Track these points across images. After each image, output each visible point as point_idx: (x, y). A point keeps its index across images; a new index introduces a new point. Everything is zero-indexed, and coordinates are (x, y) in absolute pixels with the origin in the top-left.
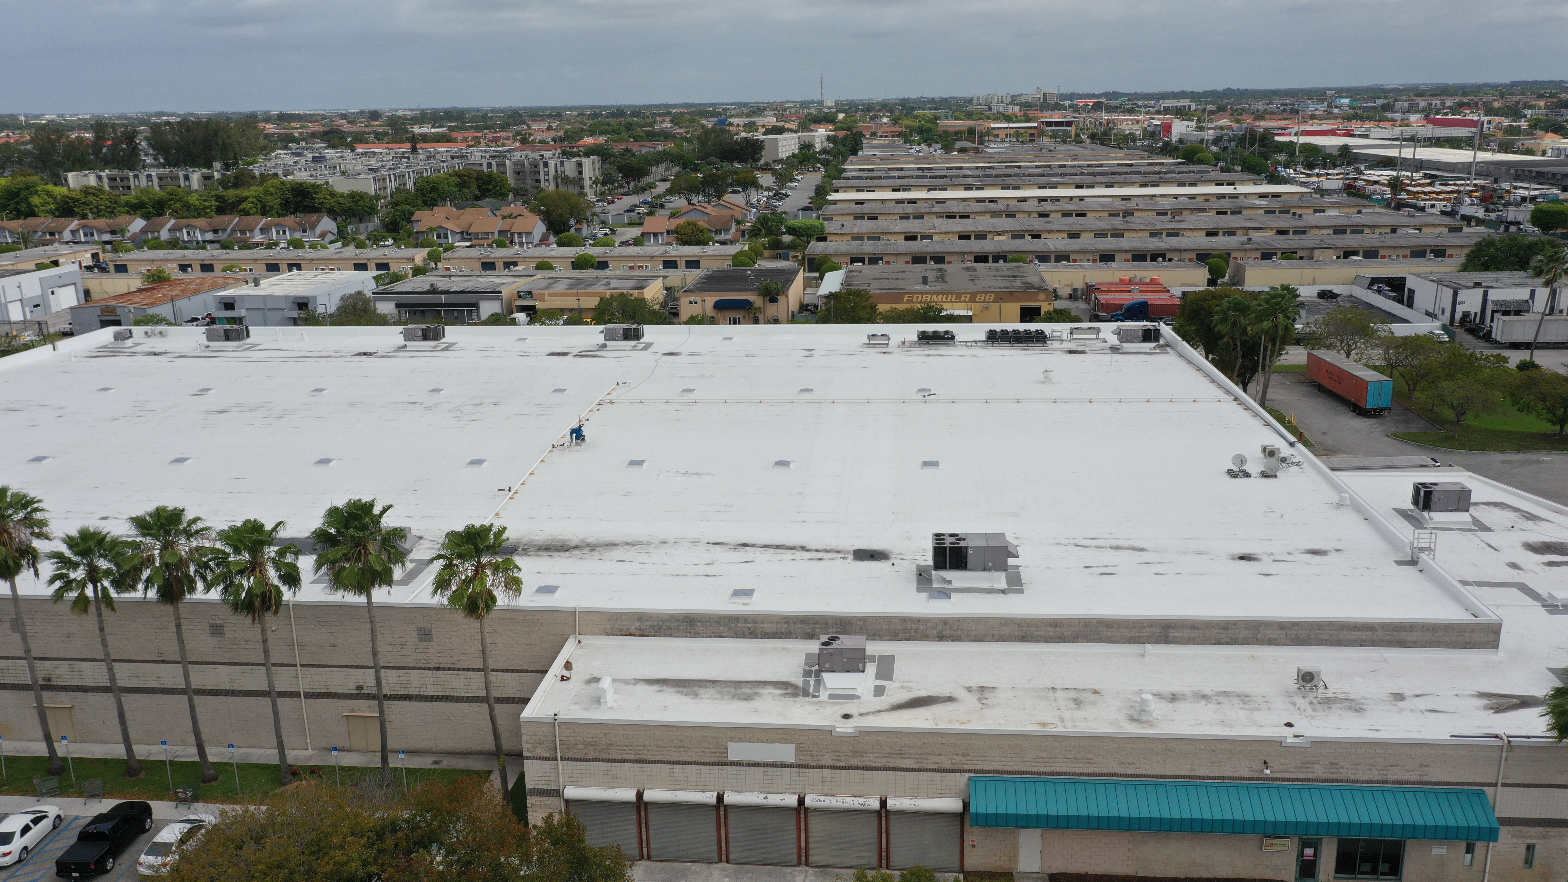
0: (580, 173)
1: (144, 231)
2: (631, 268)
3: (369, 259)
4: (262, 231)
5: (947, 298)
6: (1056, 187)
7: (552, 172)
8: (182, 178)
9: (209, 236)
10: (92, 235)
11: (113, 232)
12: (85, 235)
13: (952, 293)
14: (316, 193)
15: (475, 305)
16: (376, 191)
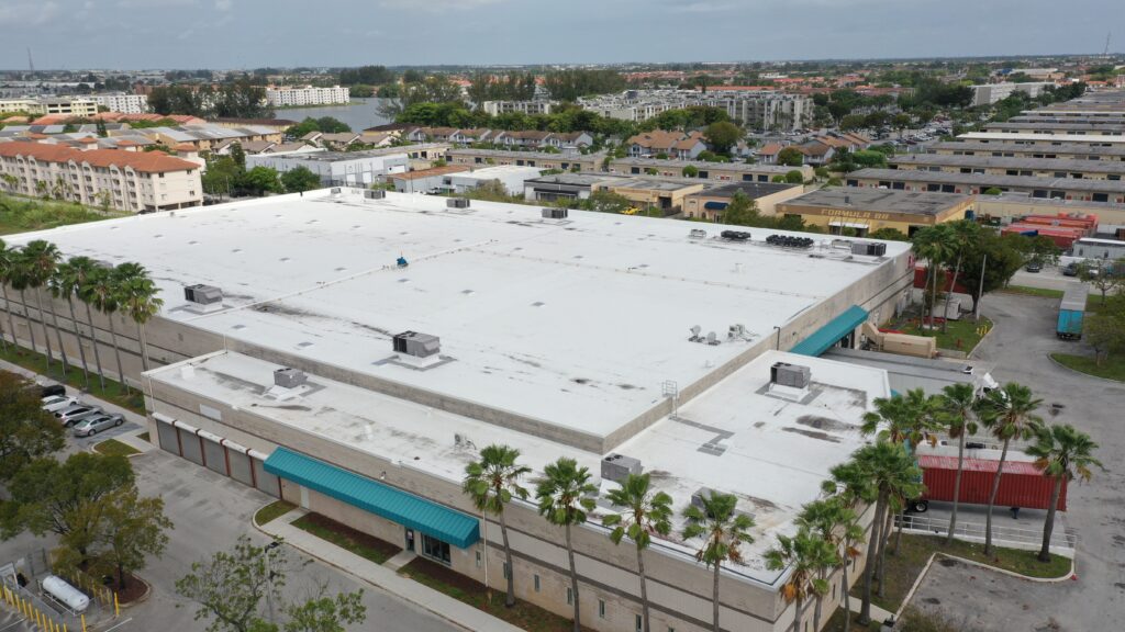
0: (793, 110)
2: (722, 178)
3: (570, 161)
4: (547, 141)
5: (853, 214)
7: (773, 108)
8: (540, 106)
9: (519, 142)
10: (462, 138)
13: (857, 211)
14: (591, 118)
15: (576, 193)
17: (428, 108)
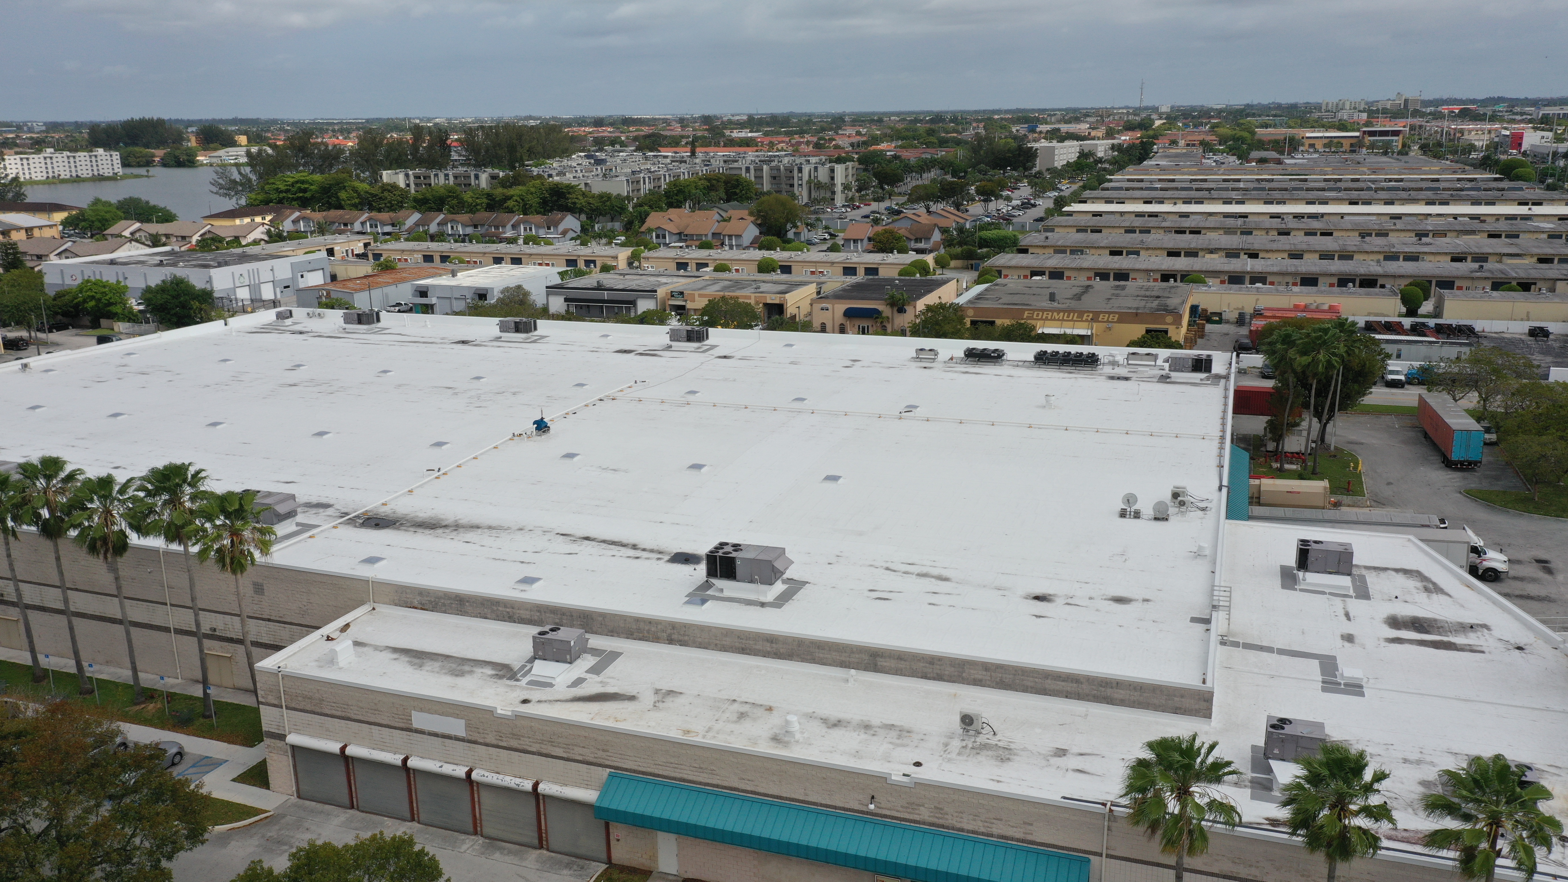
0: (833, 178)
1: (417, 224)
2: (813, 273)
3: (579, 256)
4: (514, 227)
5: (1068, 317)
7: (806, 177)
8: (473, 177)
9: (469, 230)
10: (376, 227)
11: (393, 225)
12: (371, 226)
13: (1074, 311)
14: (569, 193)
15: (633, 303)
16: (628, 192)
17: (303, 182)
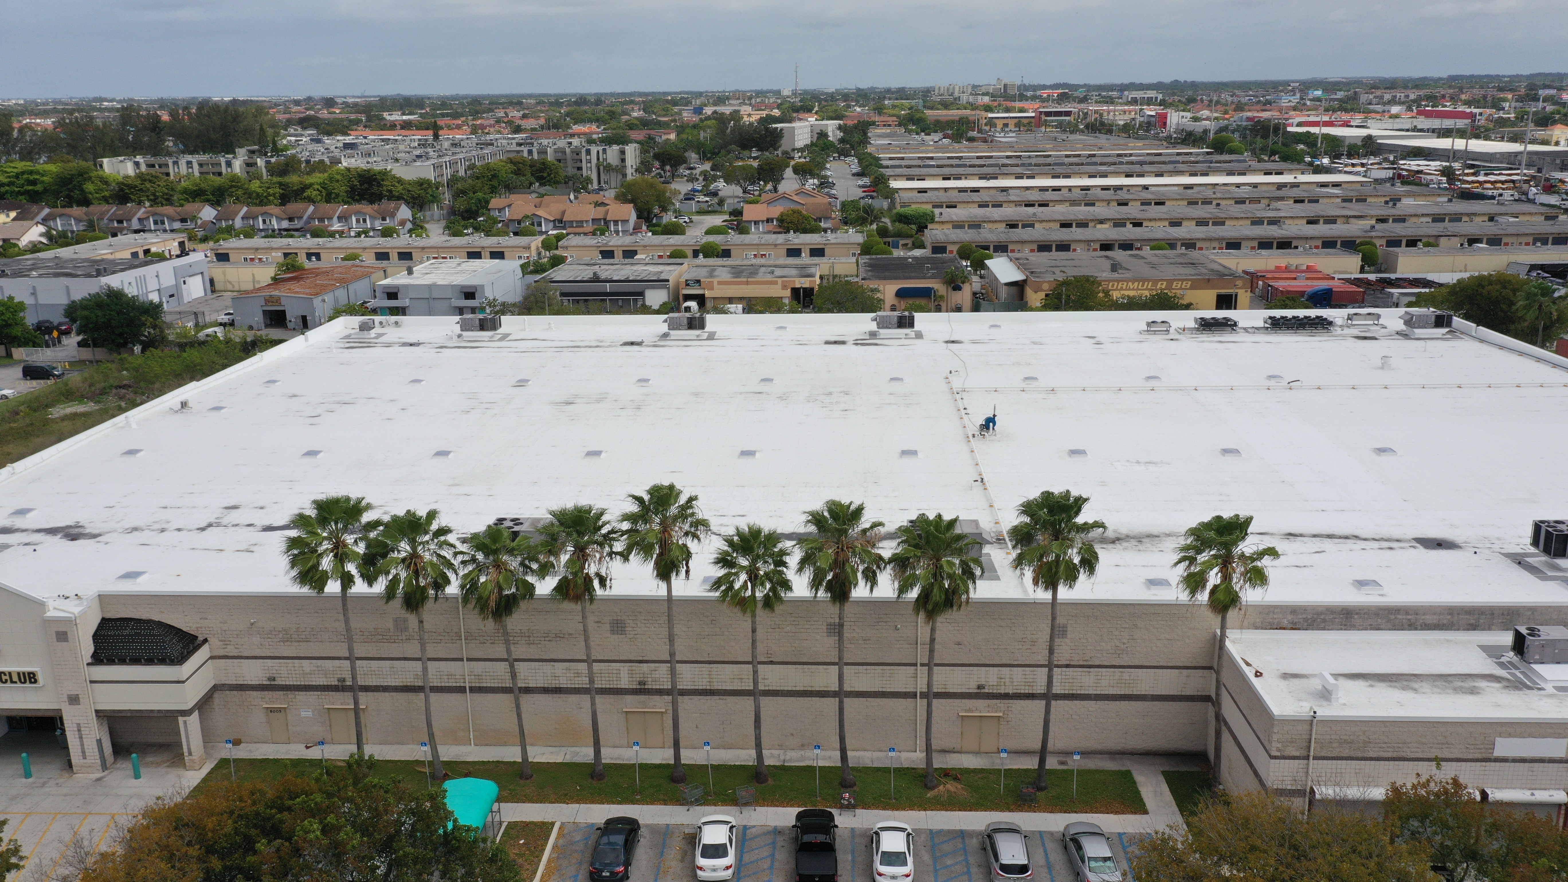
1: (216, 219)
5: (1143, 286)
6: (1106, 176)
9: (285, 224)
11: (183, 220)
12: (156, 223)
13: (1149, 281)
14: (383, 180)
15: (642, 294)
16: (435, 178)
